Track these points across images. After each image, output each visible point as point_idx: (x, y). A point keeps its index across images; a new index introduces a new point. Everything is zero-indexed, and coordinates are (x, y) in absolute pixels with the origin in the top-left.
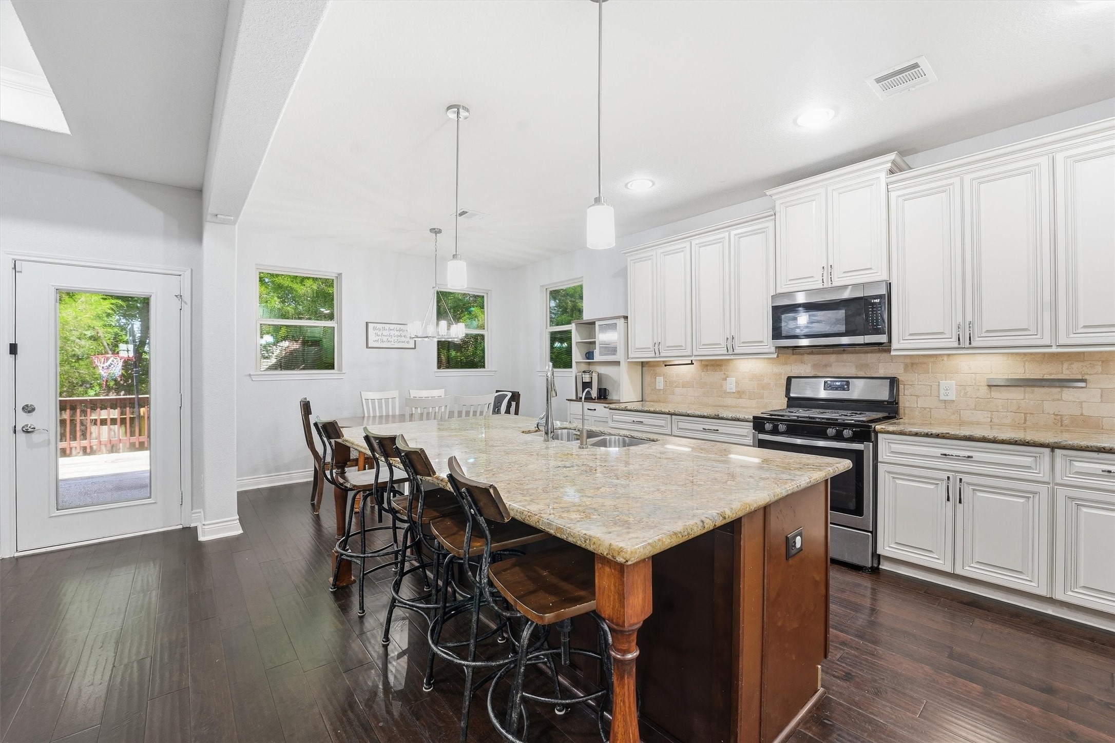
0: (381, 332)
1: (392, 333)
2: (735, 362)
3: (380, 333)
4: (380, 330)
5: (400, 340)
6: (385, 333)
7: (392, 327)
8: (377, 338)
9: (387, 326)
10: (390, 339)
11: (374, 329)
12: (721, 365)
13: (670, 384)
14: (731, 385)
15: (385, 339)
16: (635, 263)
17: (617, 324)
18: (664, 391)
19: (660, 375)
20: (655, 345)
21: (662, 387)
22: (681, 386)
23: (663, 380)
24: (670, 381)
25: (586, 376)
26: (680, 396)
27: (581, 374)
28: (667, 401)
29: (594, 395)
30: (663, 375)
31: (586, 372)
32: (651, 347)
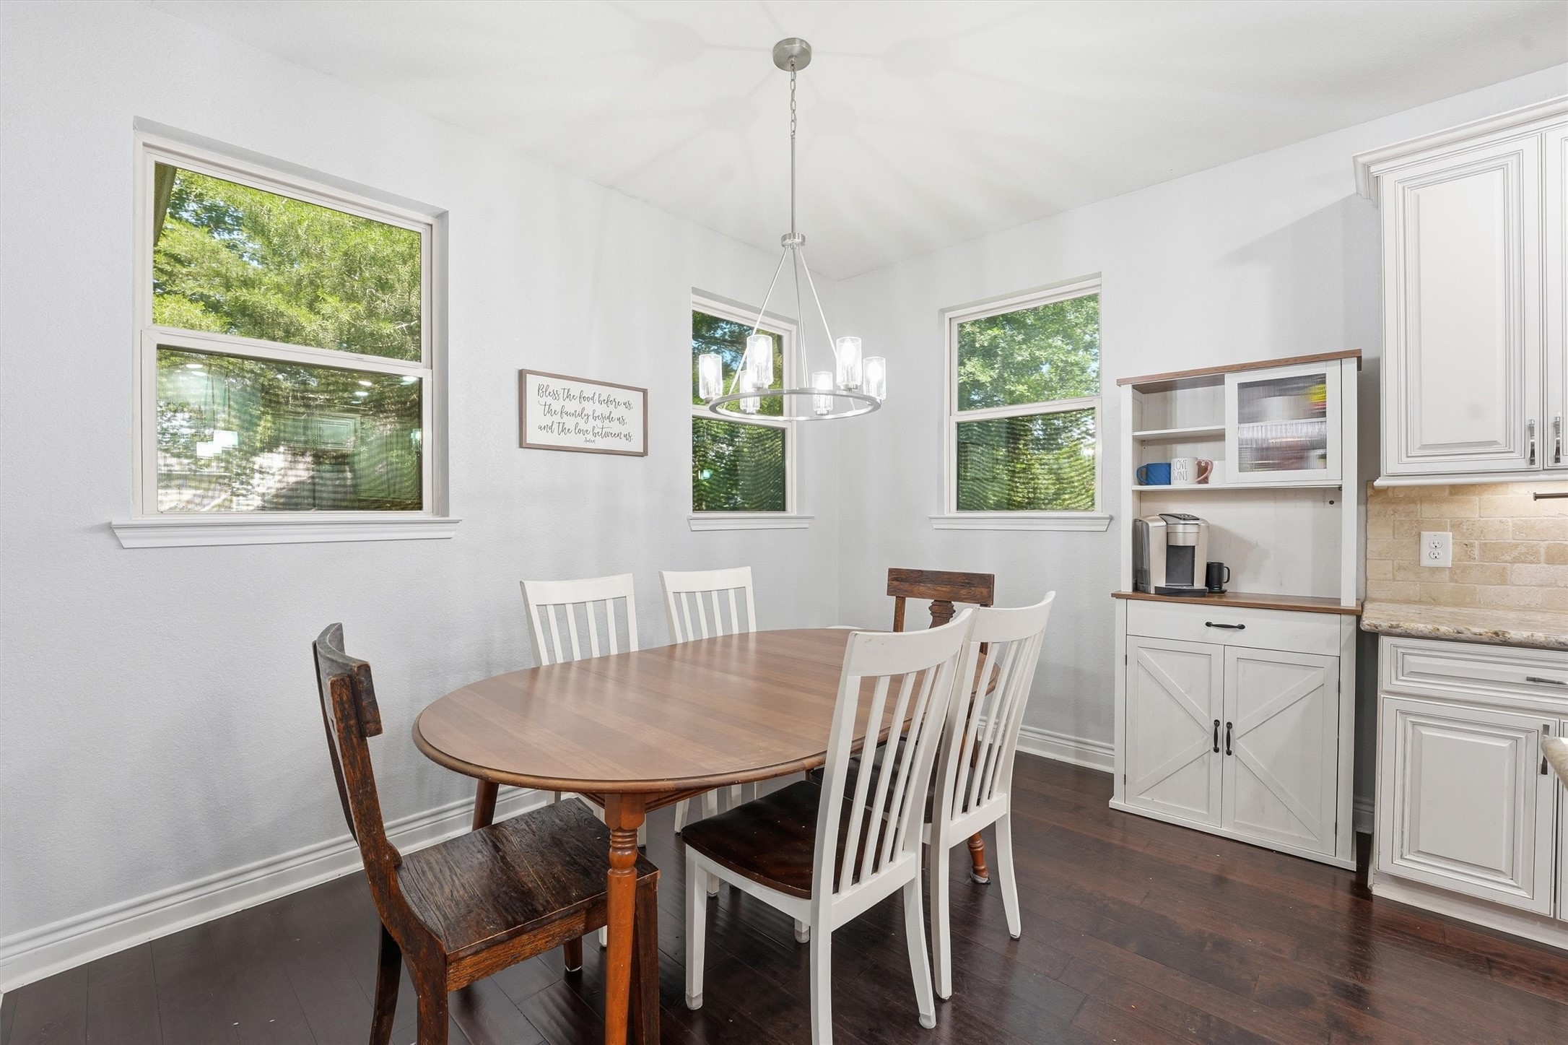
0: (561, 402)
1: (589, 407)
3: (556, 406)
4: (555, 395)
5: (608, 430)
6: (572, 406)
7: (589, 390)
8: (548, 420)
9: (575, 388)
10: (582, 426)
11: (542, 390)
13: (1486, 553)
15: (570, 422)
16: (1411, 188)
17: (1325, 377)
18: (1457, 572)
19: (1438, 526)
20: (1528, 433)
21: (1446, 559)
22: (1543, 558)
23: (1451, 541)
24: (1485, 544)
25: (1185, 529)
26: (1537, 589)
27: (1164, 523)
28: (1468, 600)
29: (1199, 583)
30: (1452, 526)
31: (1184, 519)
32: (1500, 437)
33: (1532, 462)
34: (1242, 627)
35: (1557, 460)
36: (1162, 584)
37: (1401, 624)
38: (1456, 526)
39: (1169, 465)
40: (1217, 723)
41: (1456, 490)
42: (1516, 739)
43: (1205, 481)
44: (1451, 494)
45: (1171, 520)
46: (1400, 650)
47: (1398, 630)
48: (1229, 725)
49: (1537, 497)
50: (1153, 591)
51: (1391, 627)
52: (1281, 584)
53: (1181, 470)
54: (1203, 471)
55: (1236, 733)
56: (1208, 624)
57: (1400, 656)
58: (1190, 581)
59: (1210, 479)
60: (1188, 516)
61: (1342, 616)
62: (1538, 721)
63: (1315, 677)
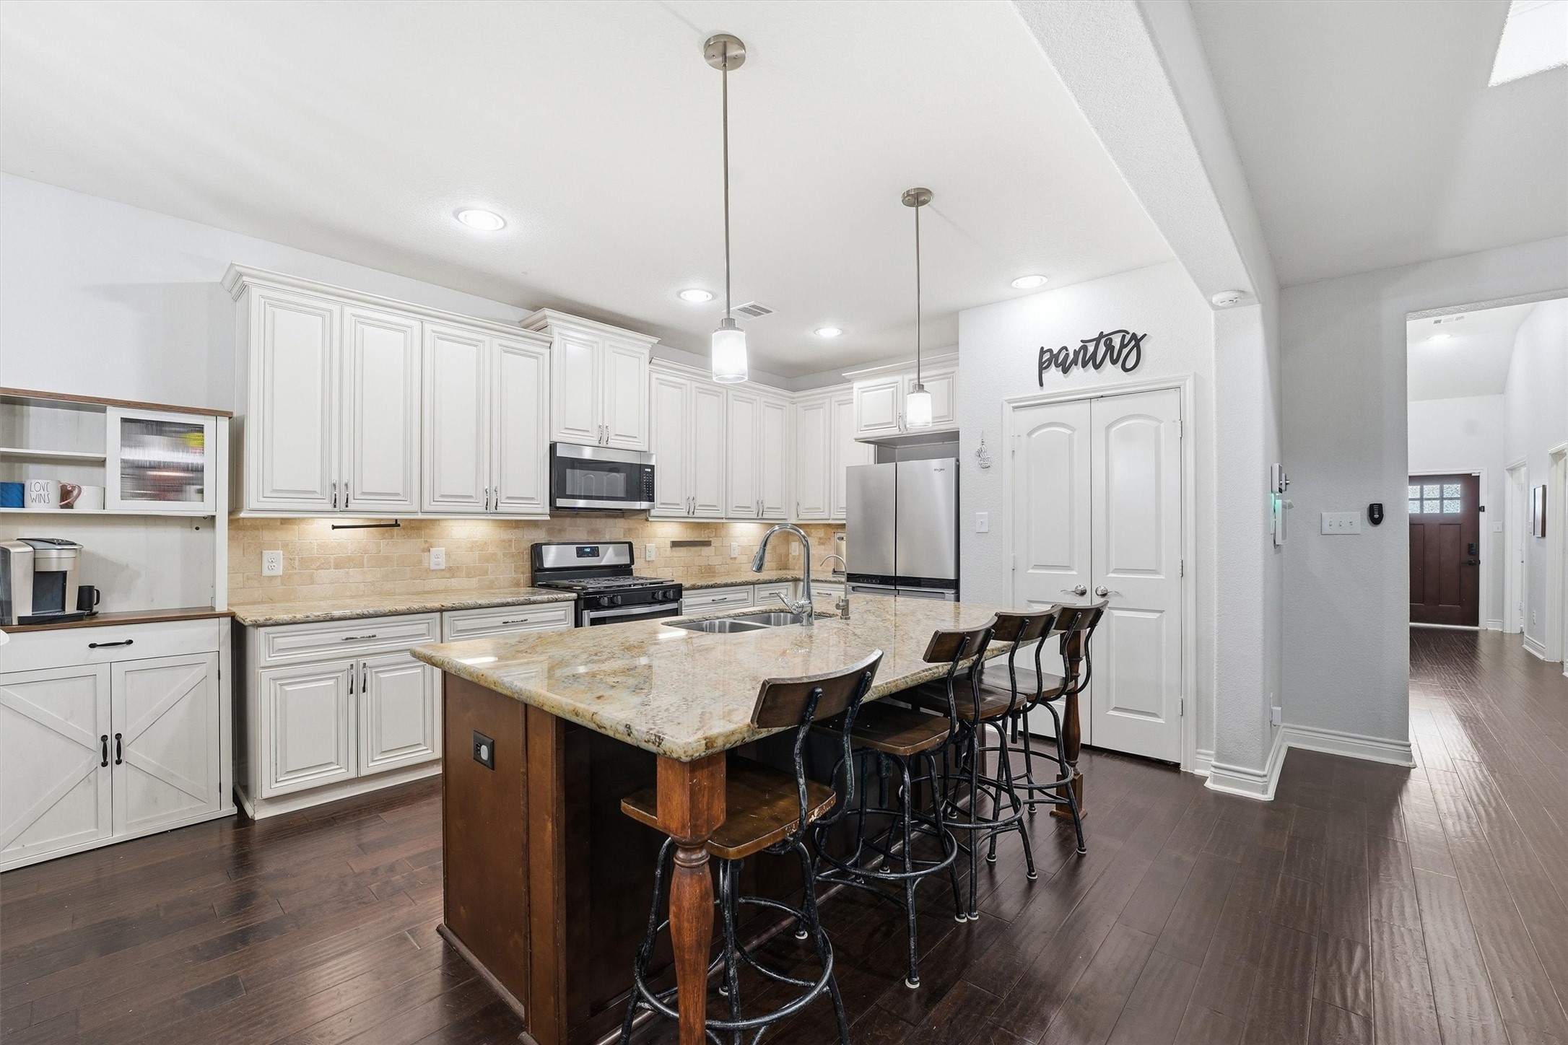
2: (443, 524)
12: (419, 528)
13: (302, 564)
14: (437, 558)
16: (271, 305)
17: (203, 428)
18: (286, 579)
19: (275, 547)
20: (333, 487)
21: (279, 571)
22: (332, 566)
23: (282, 557)
24: (302, 558)
25: (59, 554)
26: (329, 585)
27: (31, 549)
28: (292, 597)
29: (71, 608)
30: (282, 547)
31: (59, 544)
32: (318, 490)
33: (335, 506)
34: (130, 642)
35: (347, 506)
36: (28, 612)
37: (273, 617)
38: (285, 546)
39: (23, 486)
40: (104, 738)
41: (284, 521)
42: (337, 678)
43: (70, 506)
44: (282, 523)
45: (39, 545)
46: (271, 636)
47: (271, 621)
48: (118, 736)
49: (334, 527)
50: (15, 622)
51: (267, 620)
52: (152, 601)
53: (42, 492)
54: (66, 495)
55: (125, 741)
56: (92, 646)
57: (271, 639)
58: (60, 606)
59: (76, 504)
60: (62, 541)
61: (221, 619)
62: (345, 664)
63: (199, 672)
